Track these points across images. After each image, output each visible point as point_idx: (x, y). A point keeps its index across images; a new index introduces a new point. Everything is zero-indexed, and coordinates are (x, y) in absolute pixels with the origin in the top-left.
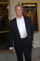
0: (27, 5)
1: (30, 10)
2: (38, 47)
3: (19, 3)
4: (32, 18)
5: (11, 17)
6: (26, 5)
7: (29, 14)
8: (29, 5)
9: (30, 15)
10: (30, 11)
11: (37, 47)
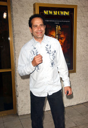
1: (57, 24)
2: (73, 104)
5: (14, 37)
7: (55, 33)
11: (71, 105)
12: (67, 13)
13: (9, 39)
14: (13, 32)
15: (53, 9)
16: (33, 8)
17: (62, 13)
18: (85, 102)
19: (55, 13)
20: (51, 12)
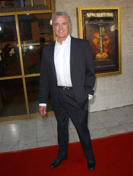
0: (96, 15)
3: (77, 9)
4: (107, 42)
6: (93, 15)
8: (99, 15)
9: (102, 36)
10: (102, 26)
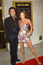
0: (21, 5)
1: (24, 10)
12: (28, 5)
13: (3, 18)
14: (4, 14)
15: (21, 3)
16: (12, 3)
17: (25, 5)
18: (38, 43)
19: (23, 5)
20: (20, 5)
